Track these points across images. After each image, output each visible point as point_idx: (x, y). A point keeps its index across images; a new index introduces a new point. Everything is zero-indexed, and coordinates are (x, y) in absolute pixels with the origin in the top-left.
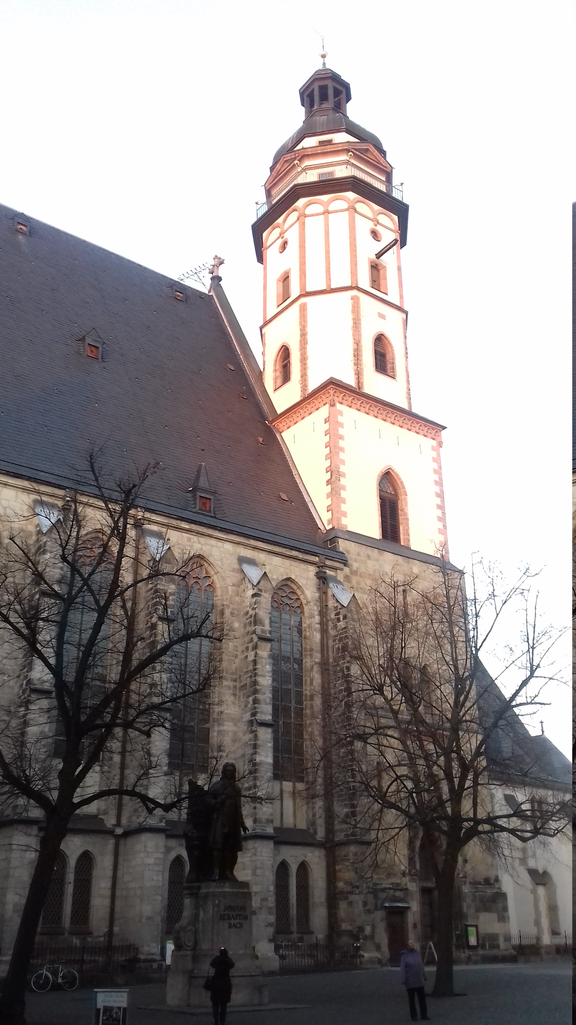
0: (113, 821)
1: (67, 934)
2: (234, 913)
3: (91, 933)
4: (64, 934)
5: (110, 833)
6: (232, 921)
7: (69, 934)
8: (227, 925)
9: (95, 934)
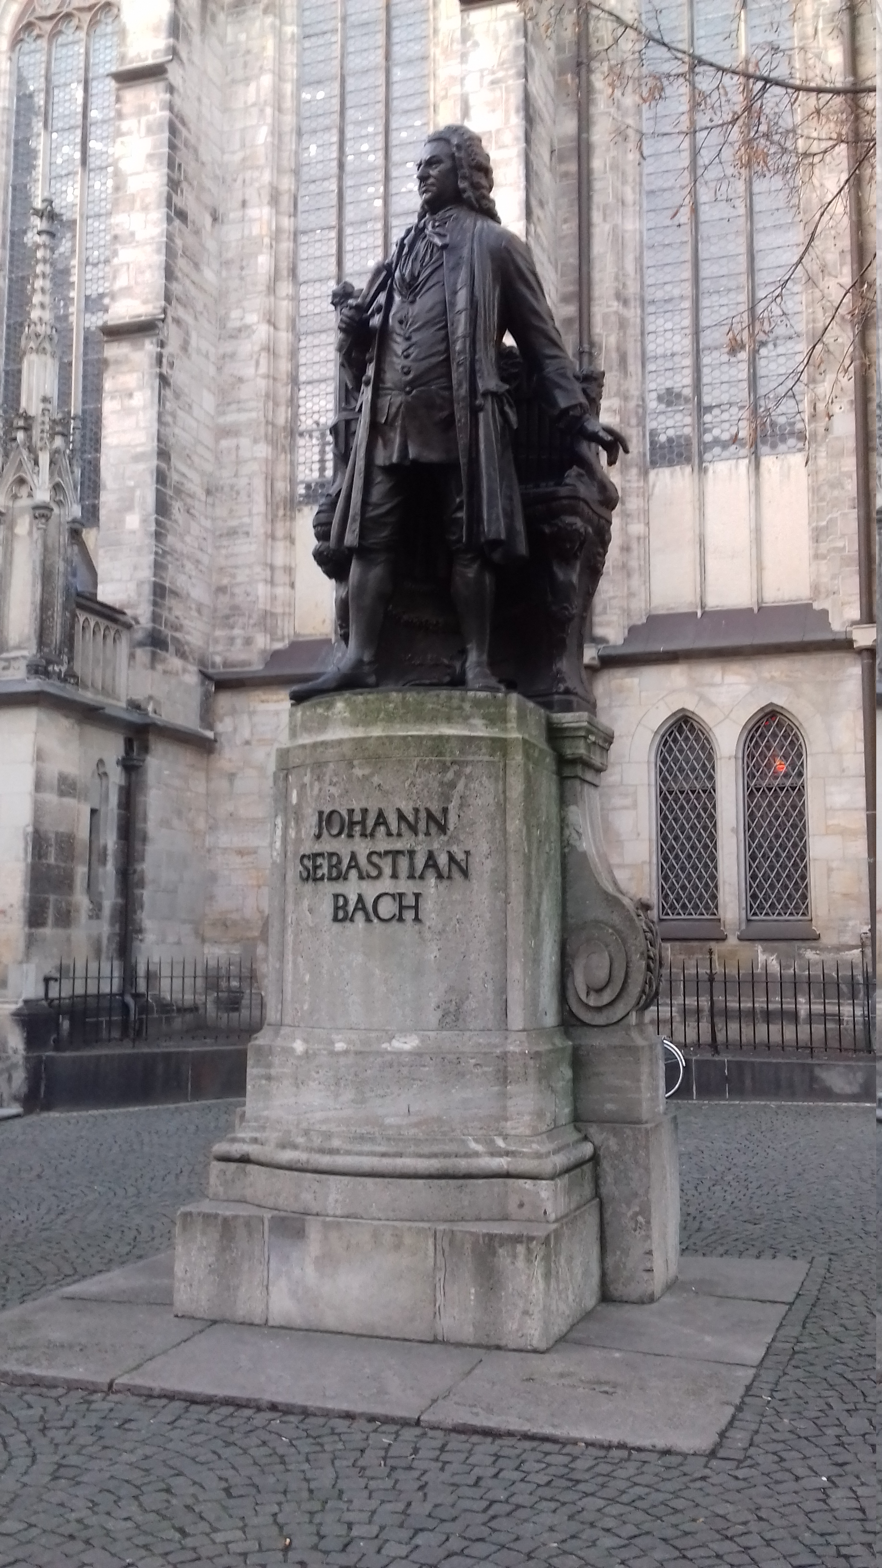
0: (854, 613)
1: (732, 940)
2: (362, 847)
3: (817, 938)
4: (724, 939)
5: (844, 645)
6: (352, 888)
7: (740, 939)
8: (327, 908)
9: (829, 939)
